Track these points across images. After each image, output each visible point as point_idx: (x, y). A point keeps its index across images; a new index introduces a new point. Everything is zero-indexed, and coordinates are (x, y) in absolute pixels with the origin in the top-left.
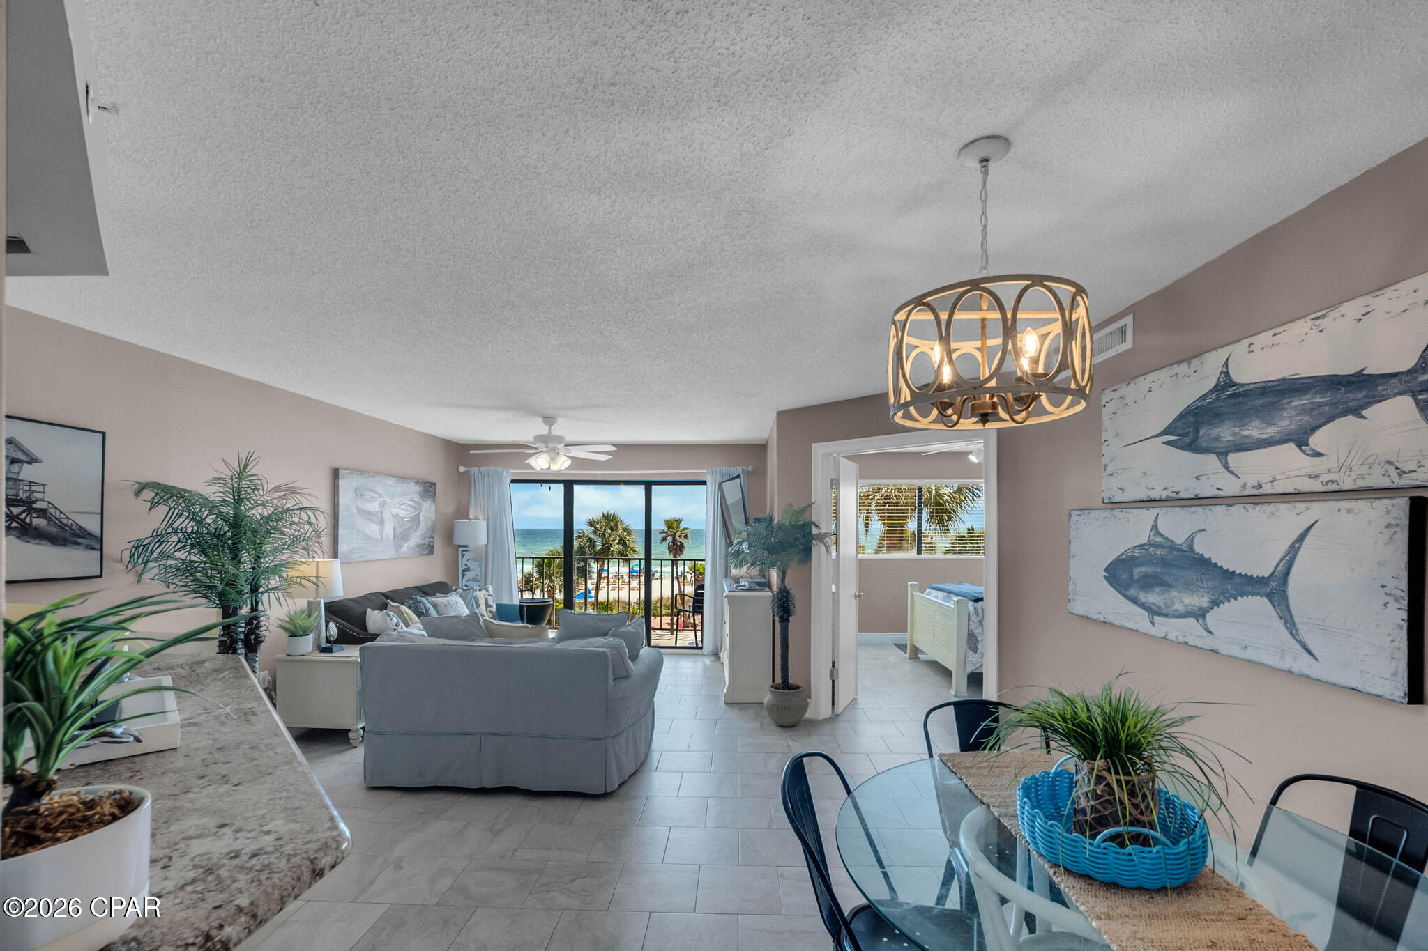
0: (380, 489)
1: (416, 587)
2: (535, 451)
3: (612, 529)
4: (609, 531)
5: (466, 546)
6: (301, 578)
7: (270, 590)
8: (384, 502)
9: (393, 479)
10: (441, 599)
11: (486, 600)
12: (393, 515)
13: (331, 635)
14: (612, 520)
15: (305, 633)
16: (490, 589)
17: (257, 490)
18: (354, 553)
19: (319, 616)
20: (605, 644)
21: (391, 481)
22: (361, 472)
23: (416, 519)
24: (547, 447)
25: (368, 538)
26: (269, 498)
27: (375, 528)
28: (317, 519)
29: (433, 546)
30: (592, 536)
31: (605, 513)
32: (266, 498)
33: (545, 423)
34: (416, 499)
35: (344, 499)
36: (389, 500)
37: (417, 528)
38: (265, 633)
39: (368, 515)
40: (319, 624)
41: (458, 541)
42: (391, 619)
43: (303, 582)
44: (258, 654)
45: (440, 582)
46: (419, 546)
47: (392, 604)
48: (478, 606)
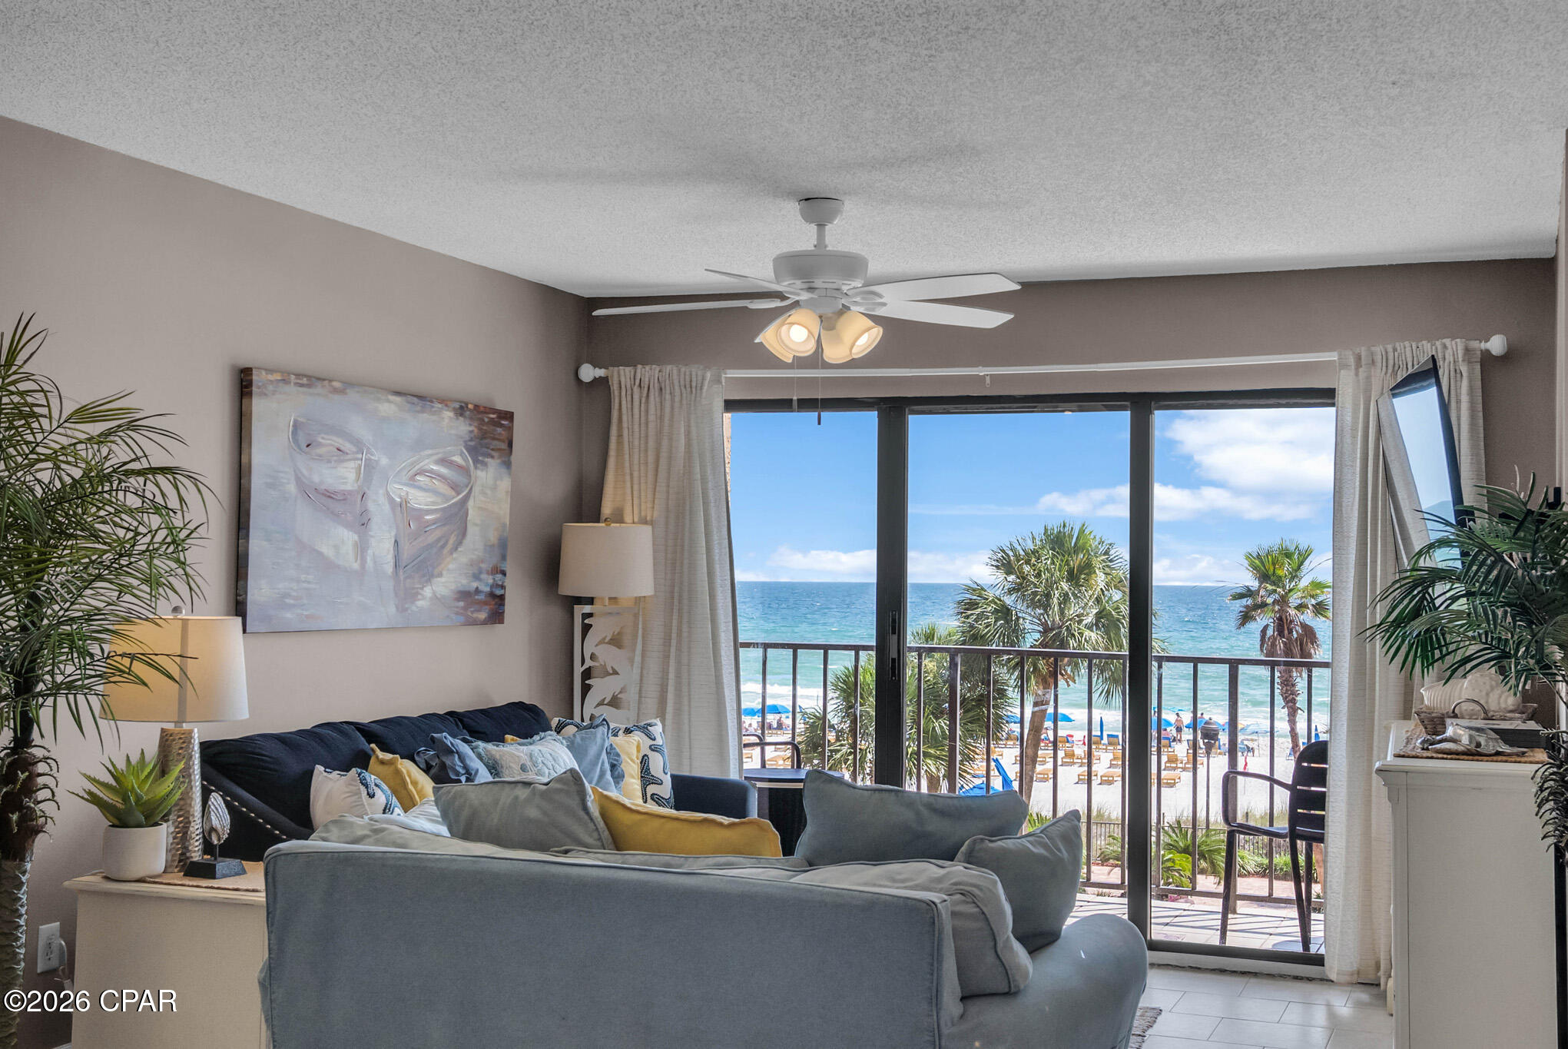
0: (358, 426)
1: (451, 714)
2: (776, 304)
3: (1072, 577)
4: (1065, 586)
5: (590, 601)
6: (133, 657)
7: (55, 690)
8: (370, 466)
9: (398, 399)
10: (513, 751)
11: (644, 761)
12: (391, 501)
13: (213, 829)
14: (1077, 549)
15: (151, 816)
16: (657, 729)
17: (37, 416)
18: (291, 607)
19: (186, 773)
20: (939, 880)
21: (389, 407)
22: (309, 380)
23: (456, 517)
24: (811, 289)
25: (328, 567)
26: (65, 441)
27: (347, 537)
28: (181, 499)
29: (502, 598)
30: (1009, 600)
31: (1054, 525)
32: (60, 440)
33: (808, 218)
34: (458, 459)
35: (263, 456)
36: (384, 461)
37: (460, 543)
38: (48, 808)
39: (328, 500)
40: (186, 797)
41: (569, 586)
42: (371, 796)
43: (139, 668)
44: (28, 866)
45: (520, 705)
46: (465, 595)
47: (381, 755)
48: (618, 777)
